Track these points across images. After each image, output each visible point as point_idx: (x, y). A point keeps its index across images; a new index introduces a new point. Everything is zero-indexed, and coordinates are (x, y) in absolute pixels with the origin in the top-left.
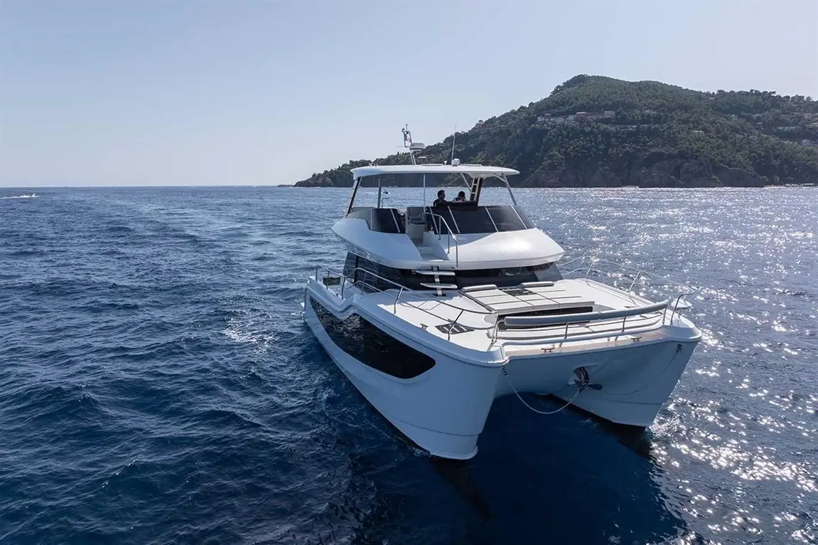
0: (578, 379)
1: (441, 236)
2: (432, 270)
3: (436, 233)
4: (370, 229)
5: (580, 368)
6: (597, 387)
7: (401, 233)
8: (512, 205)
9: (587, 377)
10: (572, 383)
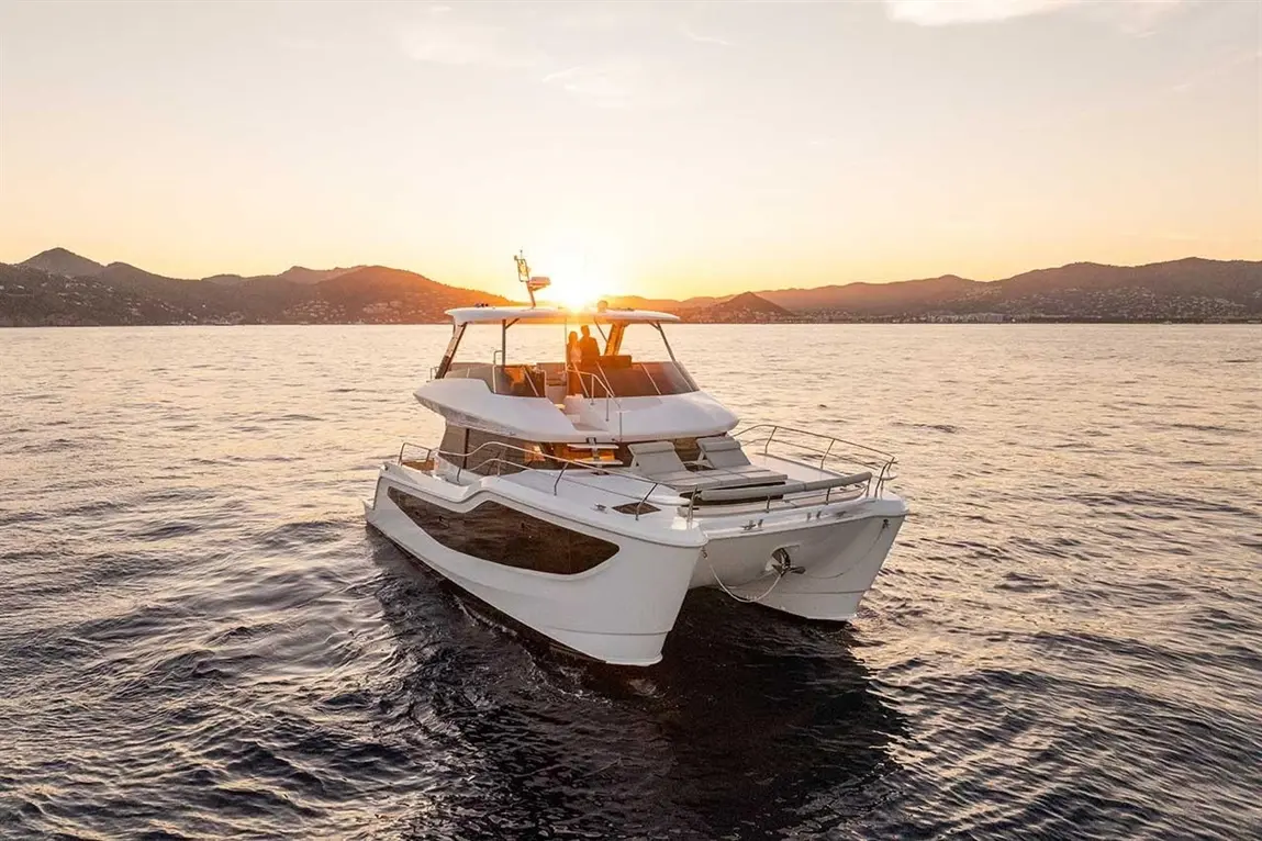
0: (777, 563)
1: (595, 400)
2: (588, 442)
3: (585, 397)
4: (492, 392)
5: (779, 550)
6: (800, 571)
7: (540, 397)
8: (670, 360)
9: (787, 560)
10: (769, 568)
